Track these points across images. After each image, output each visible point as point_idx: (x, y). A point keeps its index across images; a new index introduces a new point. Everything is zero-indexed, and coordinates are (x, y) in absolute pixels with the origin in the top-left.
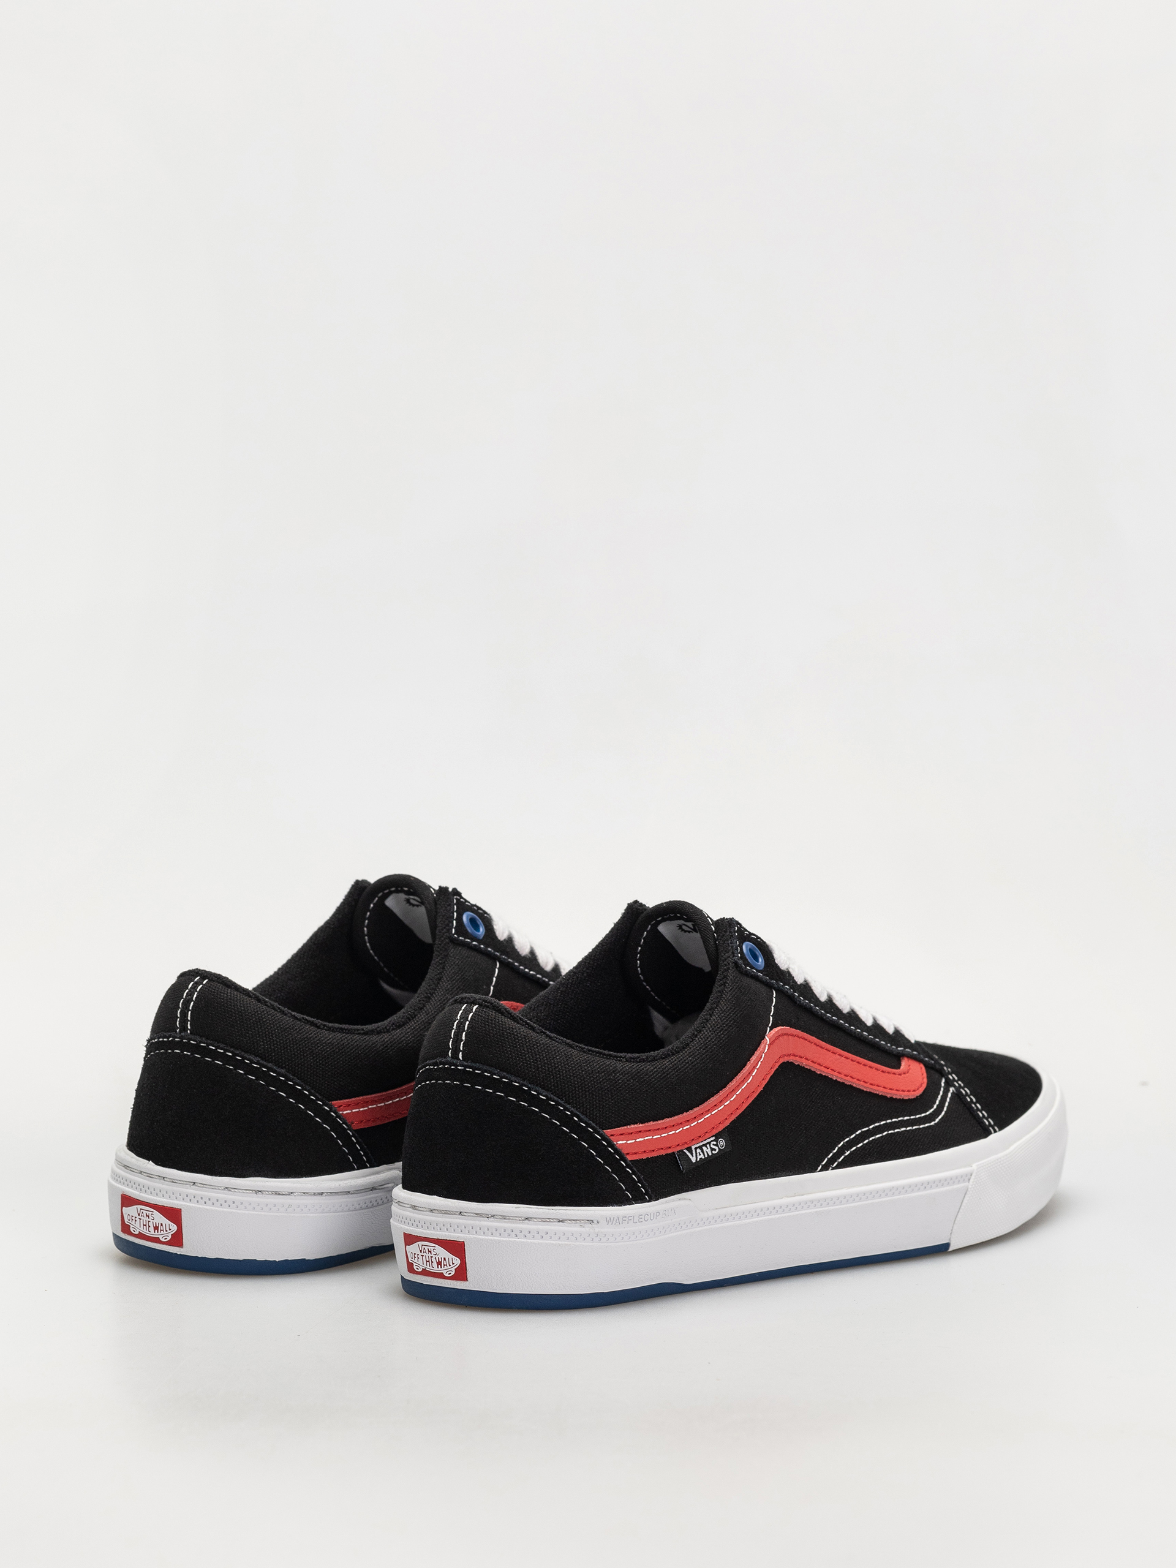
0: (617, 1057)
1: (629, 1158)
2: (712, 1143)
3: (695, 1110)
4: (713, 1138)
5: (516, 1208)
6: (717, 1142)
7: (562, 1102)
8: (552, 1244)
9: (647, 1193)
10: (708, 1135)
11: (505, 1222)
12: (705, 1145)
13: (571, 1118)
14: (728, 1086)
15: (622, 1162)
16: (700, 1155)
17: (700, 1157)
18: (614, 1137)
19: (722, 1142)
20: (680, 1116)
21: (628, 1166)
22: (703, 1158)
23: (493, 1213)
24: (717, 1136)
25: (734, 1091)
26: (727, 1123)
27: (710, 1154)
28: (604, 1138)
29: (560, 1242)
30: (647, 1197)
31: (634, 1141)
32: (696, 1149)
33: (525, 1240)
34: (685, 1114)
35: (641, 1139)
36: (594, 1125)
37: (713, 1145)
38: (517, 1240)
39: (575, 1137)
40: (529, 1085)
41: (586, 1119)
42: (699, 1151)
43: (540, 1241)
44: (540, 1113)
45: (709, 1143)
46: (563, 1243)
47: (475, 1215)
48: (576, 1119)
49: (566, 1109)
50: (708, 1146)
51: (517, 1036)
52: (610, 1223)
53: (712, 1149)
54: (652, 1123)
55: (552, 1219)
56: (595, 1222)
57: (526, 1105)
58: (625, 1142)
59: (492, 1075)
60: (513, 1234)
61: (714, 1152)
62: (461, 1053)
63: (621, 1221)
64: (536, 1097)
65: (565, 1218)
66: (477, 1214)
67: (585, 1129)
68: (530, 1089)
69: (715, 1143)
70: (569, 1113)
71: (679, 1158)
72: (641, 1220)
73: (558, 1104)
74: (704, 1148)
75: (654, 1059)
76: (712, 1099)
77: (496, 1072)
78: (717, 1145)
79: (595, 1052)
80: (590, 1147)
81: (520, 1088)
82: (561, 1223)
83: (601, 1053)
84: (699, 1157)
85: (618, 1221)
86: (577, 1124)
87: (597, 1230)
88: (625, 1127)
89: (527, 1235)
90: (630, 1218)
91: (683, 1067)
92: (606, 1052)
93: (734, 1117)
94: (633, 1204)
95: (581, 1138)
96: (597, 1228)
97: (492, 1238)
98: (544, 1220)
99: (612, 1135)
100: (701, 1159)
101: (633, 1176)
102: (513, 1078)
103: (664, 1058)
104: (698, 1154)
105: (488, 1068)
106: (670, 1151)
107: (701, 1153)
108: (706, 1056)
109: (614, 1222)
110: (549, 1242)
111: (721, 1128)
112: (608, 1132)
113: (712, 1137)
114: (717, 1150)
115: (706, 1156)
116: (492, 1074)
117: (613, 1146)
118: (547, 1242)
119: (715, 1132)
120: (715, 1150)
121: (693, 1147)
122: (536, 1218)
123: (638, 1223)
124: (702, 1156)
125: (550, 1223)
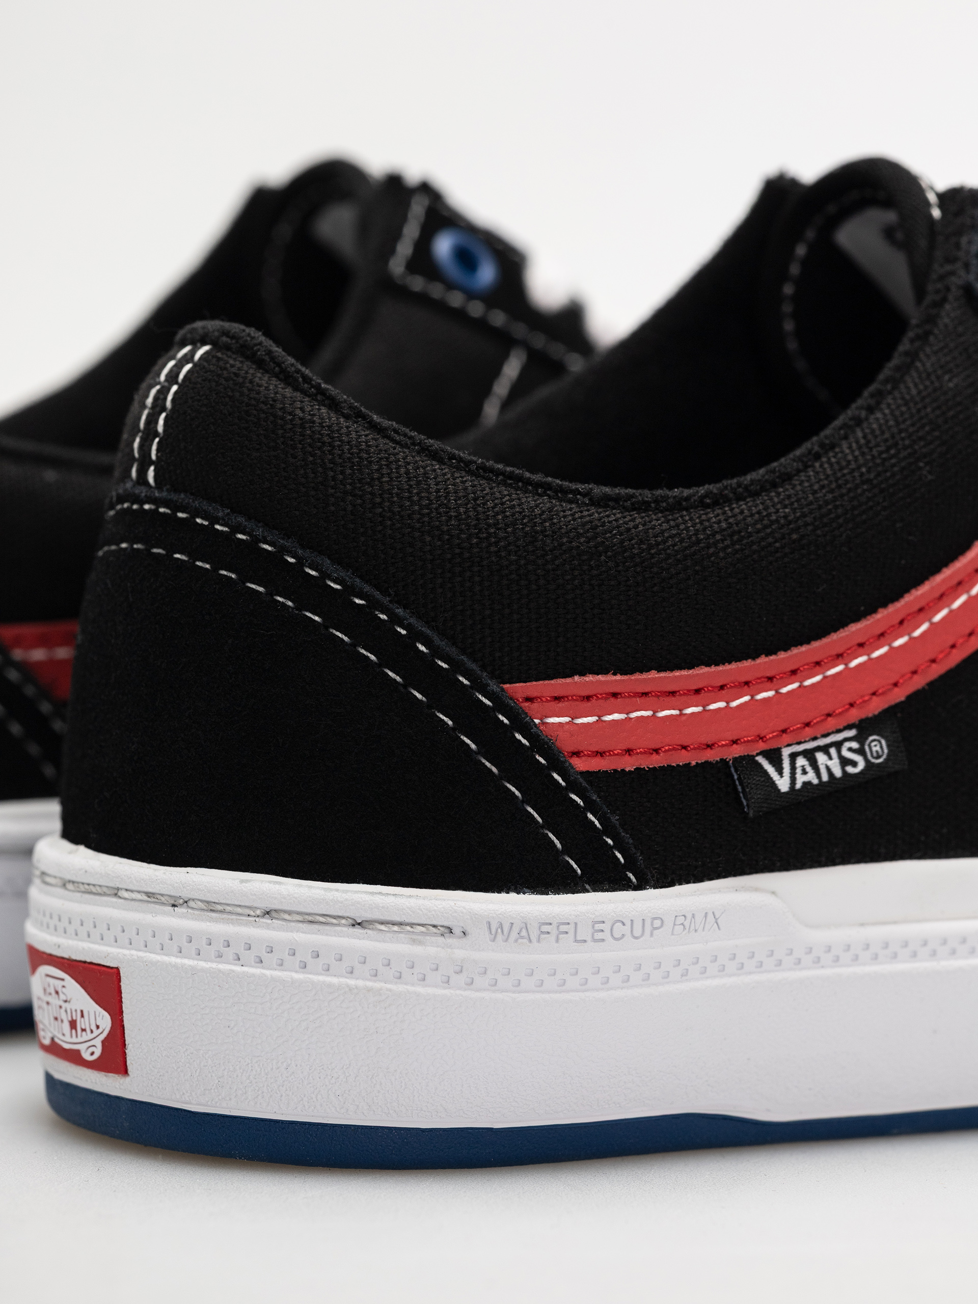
0: (565, 491)
1: (580, 765)
2: (847, 744)
3: (795, 651)
4: (852, 733)
5: (242, 881)
6: (862, 744)
7: (386, 600)
8: (330, 985)
9: (631, 864)
10: (832, 723)
11: (212, 920)
12: (825, 749)
13: (408, 644)
14: (908, 598)
15: (556, 776)
16: (804, 772)
17: (805, 778)
18: (535, 706)
19: (878, 746)
20: (748, 663)
21: (573, 786)
22: (815, 781)
23: (186, 895)
24: (864, 729)
25: (924, 611)
26: (899, 695)
27: (838, 773)
28: (501, 704)
29: (352, 982)
30: (631, 875)
31: (594, 719)
32: (793, 757)
33: (257, 971)
34: (763, 659)
35: (616, 716)
36: (474, 666)
37: (850, 749)
38: (238, 969)
39: (419, 696)
40: (300, 552)
41: (453, 651)
42: (801, 762)
43: (296, 976)
44: (327, 628)
45: (838, 745)
46: (360, 983)
47: (145, 898)
48: (422, 648)
49: (395, 620)
50: (833, 751)
51: (282, 418)
52: (500, 937)
53: (845, 762)
54: (653, 674)
55: (334, 917)
56: (457, 931)
57: (290, 603)
58: (567, 719)
59: (212, 524)
60: (229, 953)
61: (850, 769)
62: (152, 468)
63: (534, 936)
64: (318, 584)
65: (368, 916)
66: (148, 894)
67: (448, 678)
68: (301, 563)
69: (855, 745)
70: (404, 632)
71: (739, 779)
72: (599, 936)
73: (374, 605)
74: (821, 758)
75: (679, 505)
76: (853, 627)
77: (220, 514)
78: (861, 752)
79: (503, 473)
80: (461, 726)
81: (276, 559)
82: (358, 930)
83: (520, 479)
84: (800, 780)
85: (524, 933)
86: (427, 662)
87: (459, 954)
88: (568, 680)
89: (265, 956)
90: (563, 928)
91: (758, 531)
92: (537, 477)
93: (919, 682)
94: (588, 891)
95: (435, 702)
96: (457, 950)
97: (179, 961)
98: (311, 919)
99: (529, 699)
100: (807, 784)
101: (590, 816)
102: (259, 532)
103: (708, 506)
104: (799, 771)
105: (205, 506)
106: (712, 756)
107: (809, 769)
108: (836, 507)
109: (514, 935)
110: (321, 978)
111: (876, 707)
112: (518, 690)
113: (849, 727)
114: (861, 765)
115: (825, 777)
116: (214, 520)
117: (527, 729)
118: (315, 978)
119: (855, 715)
120: (854, 764)
121: (786, 752)
122: (289, 913)
123: (590, 944)
124: (811, 777)
125: (327, 928)
